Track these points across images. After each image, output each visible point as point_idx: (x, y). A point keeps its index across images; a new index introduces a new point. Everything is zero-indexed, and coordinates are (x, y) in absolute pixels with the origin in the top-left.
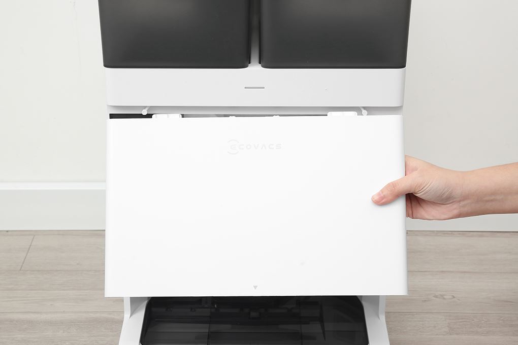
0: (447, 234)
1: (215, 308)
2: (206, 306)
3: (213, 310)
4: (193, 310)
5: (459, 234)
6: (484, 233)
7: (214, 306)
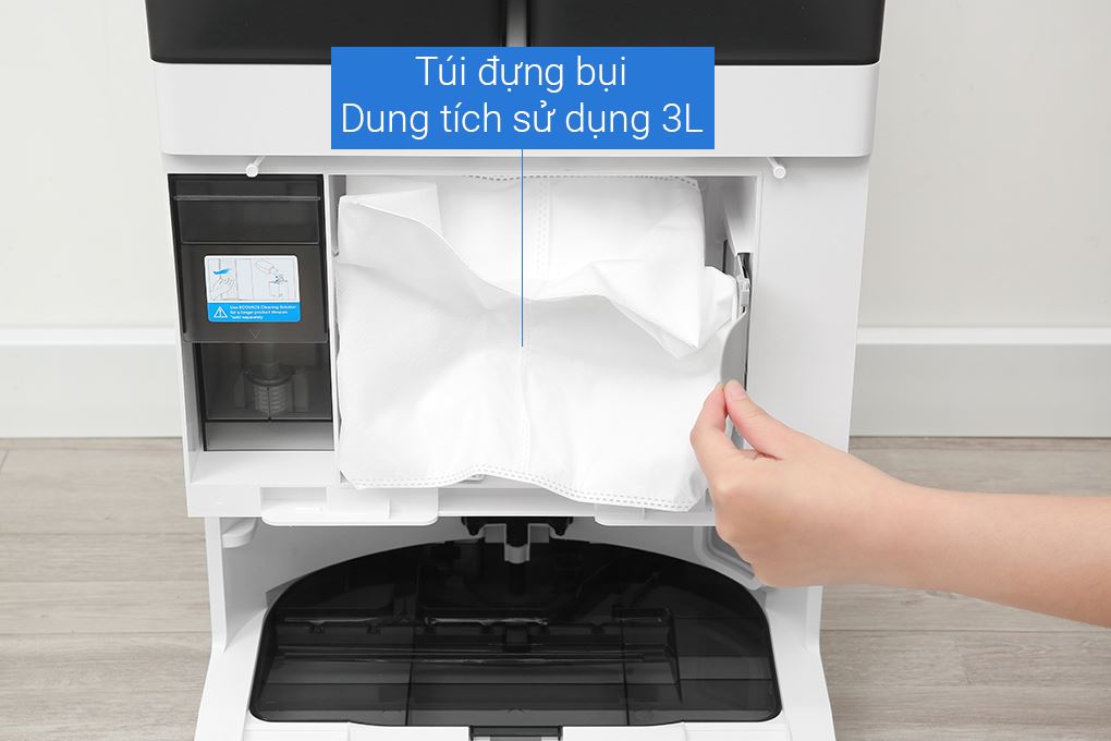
0: (954, 443)
1: (425, 624)
2: (404, 620)
3: (420, 630)
4: (373, 630)
5: (981, 444)
6: (1037, 443)
7: (423, 620)
